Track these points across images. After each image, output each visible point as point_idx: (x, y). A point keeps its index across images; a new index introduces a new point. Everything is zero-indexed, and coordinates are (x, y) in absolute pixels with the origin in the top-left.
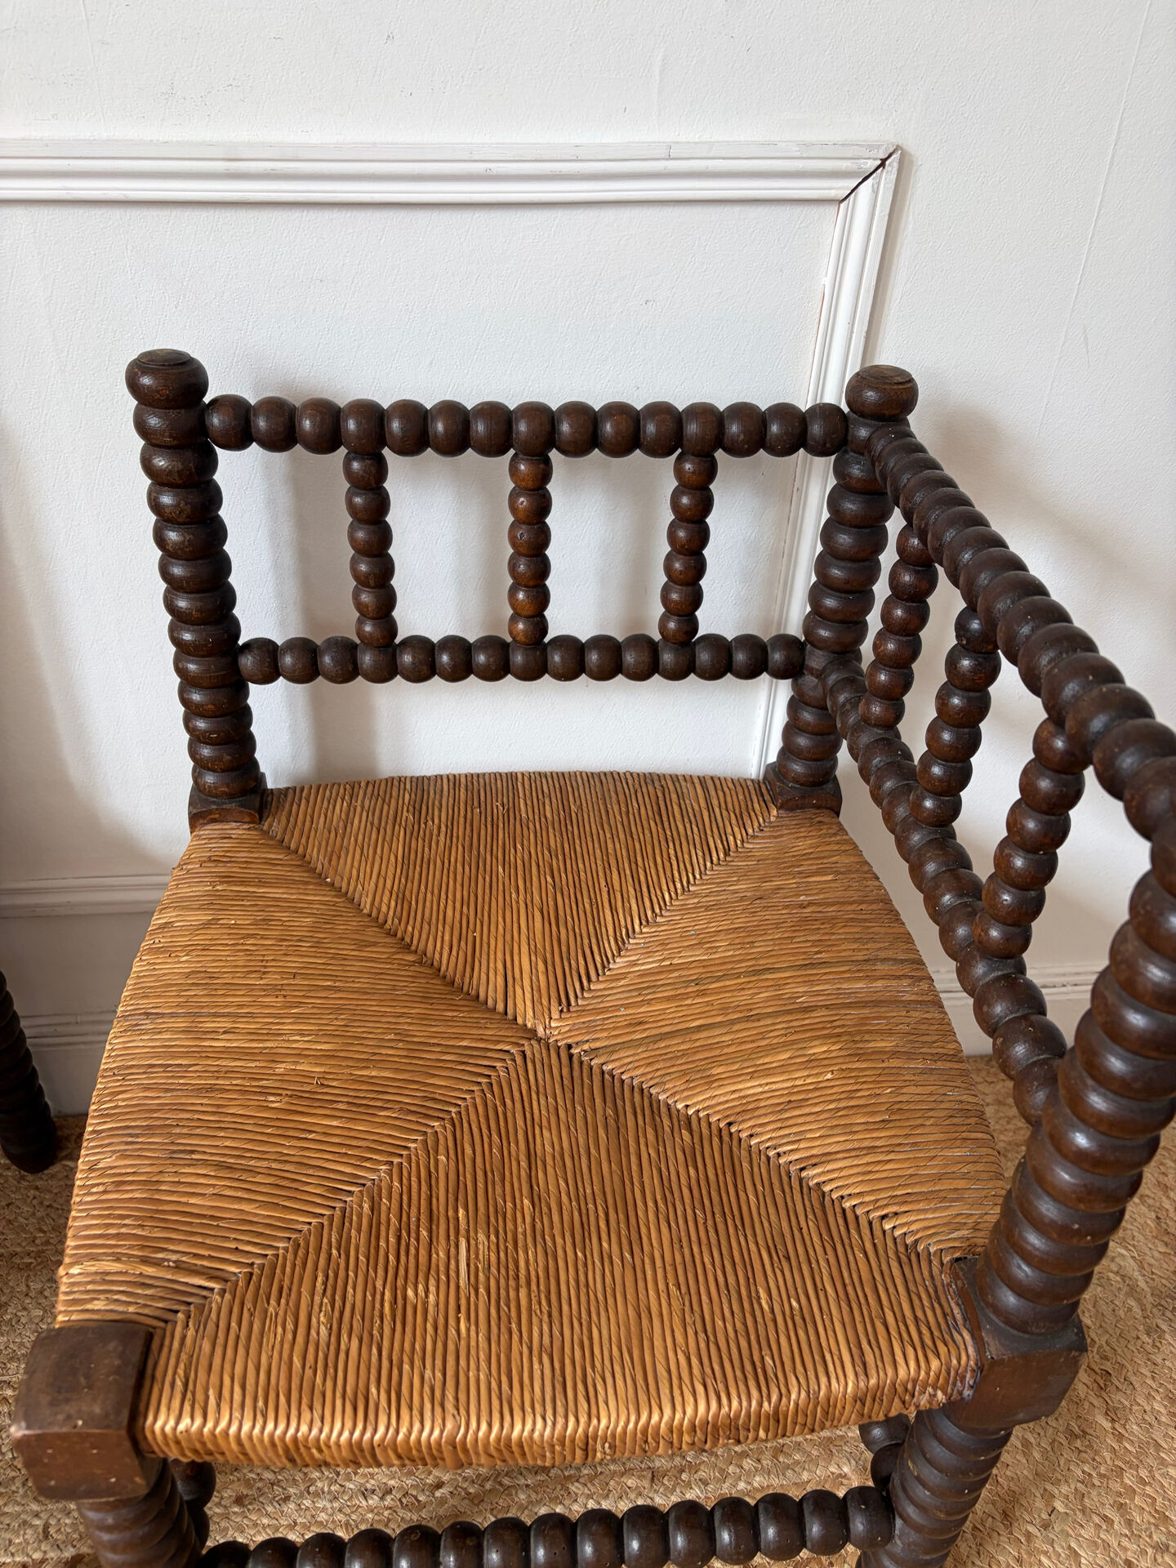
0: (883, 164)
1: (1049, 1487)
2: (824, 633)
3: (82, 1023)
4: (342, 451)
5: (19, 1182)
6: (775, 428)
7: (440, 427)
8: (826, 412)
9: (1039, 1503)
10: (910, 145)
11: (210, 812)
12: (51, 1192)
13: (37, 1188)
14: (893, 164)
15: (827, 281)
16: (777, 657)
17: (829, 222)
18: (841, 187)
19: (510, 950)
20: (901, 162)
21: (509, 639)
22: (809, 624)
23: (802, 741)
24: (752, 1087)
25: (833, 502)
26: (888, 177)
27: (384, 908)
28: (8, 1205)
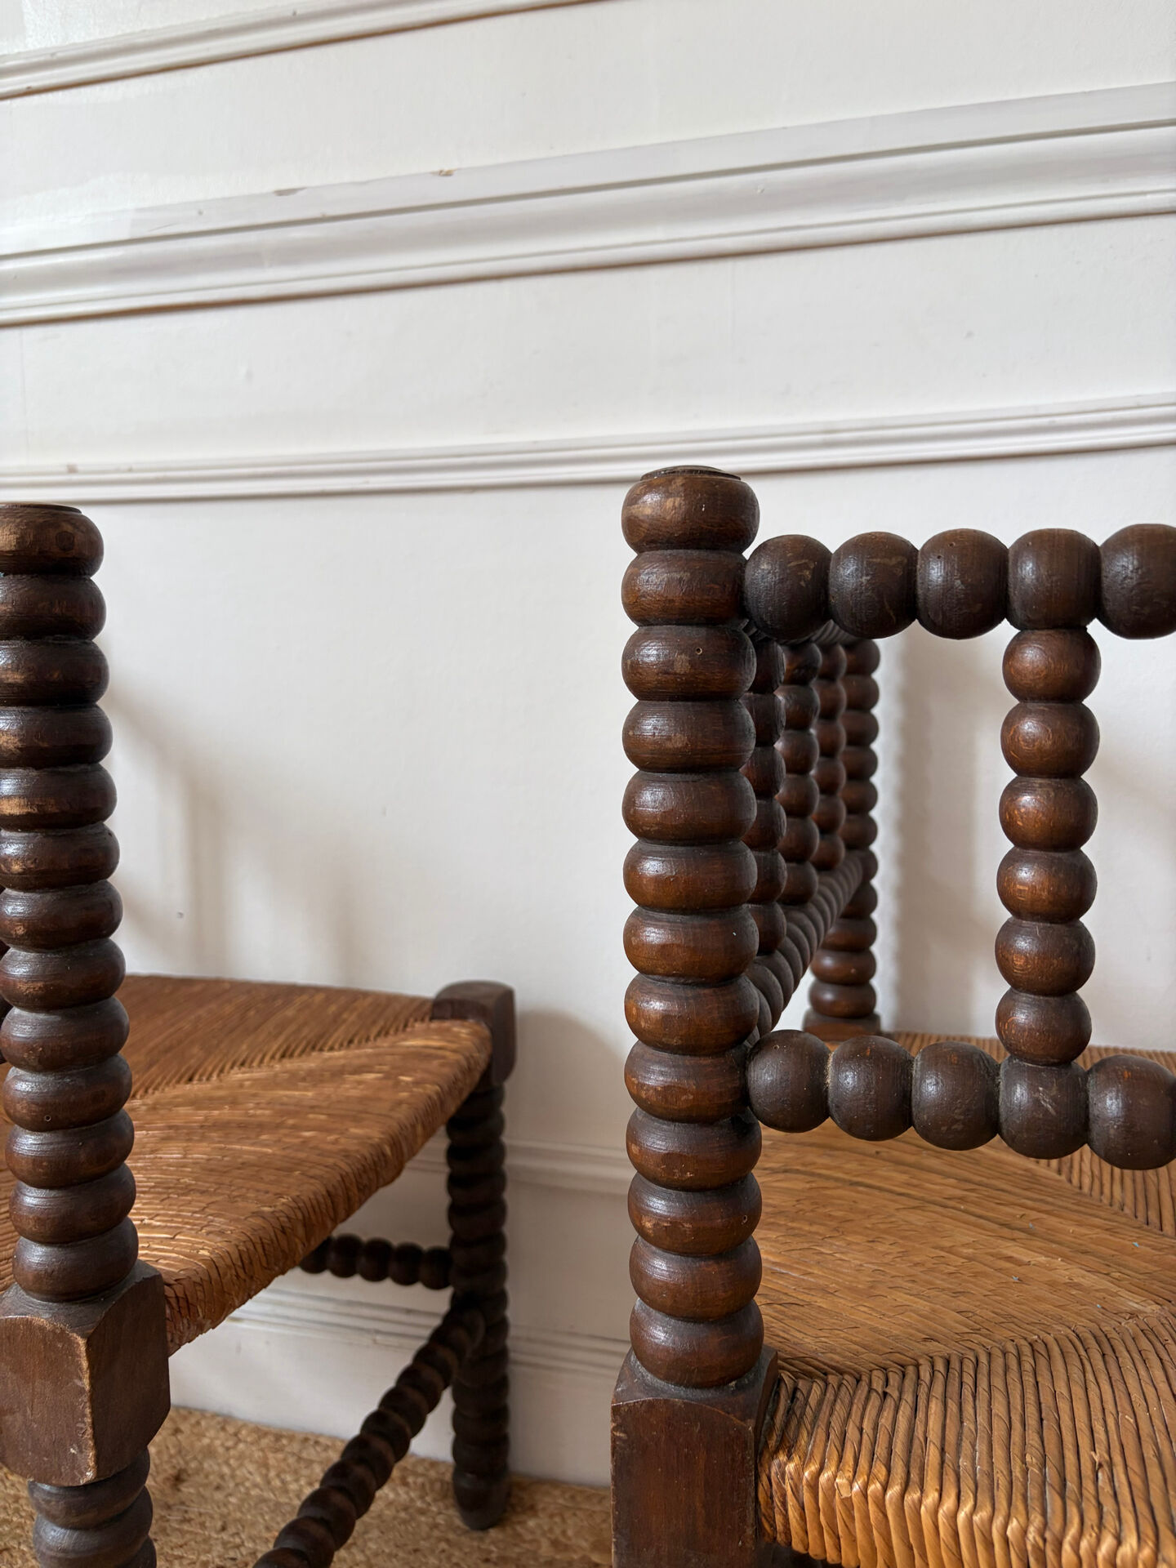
5: (431, 1529)
12: (461, 1549)
13: (448, 1541)
28: (416, 1551)
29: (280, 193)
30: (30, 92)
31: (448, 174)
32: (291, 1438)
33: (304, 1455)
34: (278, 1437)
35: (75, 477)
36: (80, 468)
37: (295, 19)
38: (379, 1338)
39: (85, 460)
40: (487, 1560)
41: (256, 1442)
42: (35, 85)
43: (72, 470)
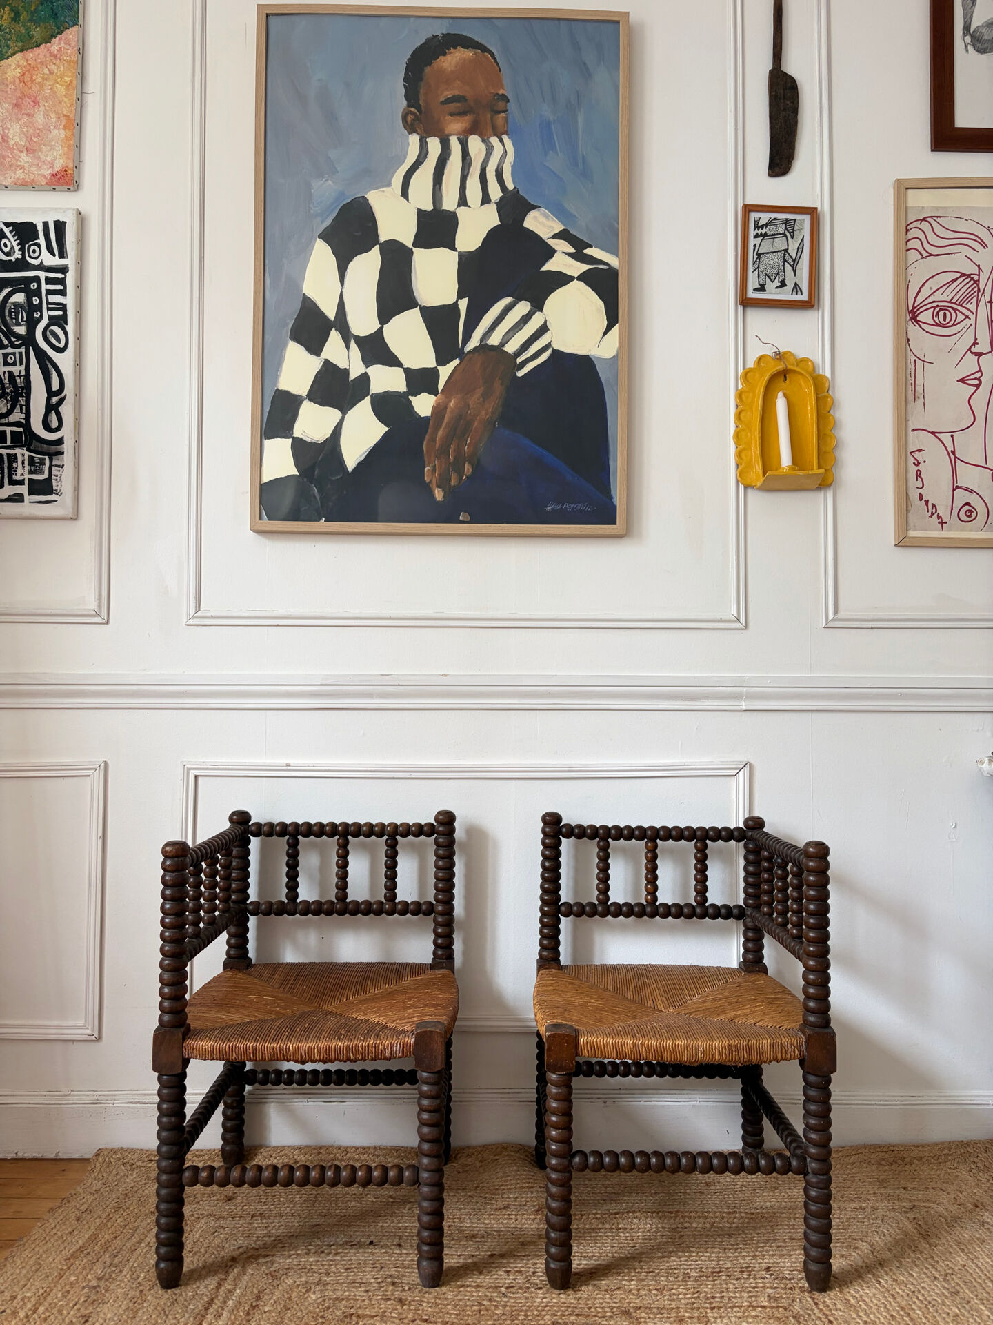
0: (745, 766)
1: (900, 1259)
2: (750, 901)
3: (466, 1093)
4: (598, 839)
6: (723, 833)
7: (626, 832)
8: (738, 829)
9: (896, 1262)
10: (751, 761)
11: (545, 965)
14: (748, 766)
15: (734, 797)
16: (736, 911)
17: (732, 781)
18: (734, 772)
19: (653, 995)
20: (750, 765)
21: (645, 903)
22: (745, 901)
23: (750, 945)
24: (738, 1013)
25: (746, 858)
26: (747, 769)
27: (608, 988)
29: (383, 675)
30: (278, 625)
31: (446, 676)
32: (369, 1148)
33: (376, 1153)
34: (364, 1148)
35: (289, 768)
36: (291, 765)
37: (390, 618)
38: (405, 1100)
39: (295, 761)
40: (459, 1172)
41: (355, 1152)
42: (280, 624)
43: (288, 765)
